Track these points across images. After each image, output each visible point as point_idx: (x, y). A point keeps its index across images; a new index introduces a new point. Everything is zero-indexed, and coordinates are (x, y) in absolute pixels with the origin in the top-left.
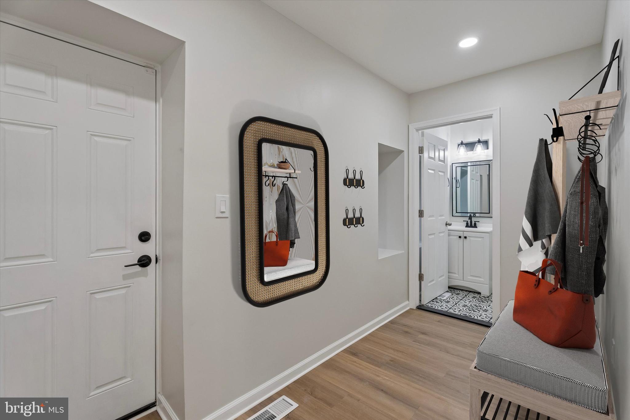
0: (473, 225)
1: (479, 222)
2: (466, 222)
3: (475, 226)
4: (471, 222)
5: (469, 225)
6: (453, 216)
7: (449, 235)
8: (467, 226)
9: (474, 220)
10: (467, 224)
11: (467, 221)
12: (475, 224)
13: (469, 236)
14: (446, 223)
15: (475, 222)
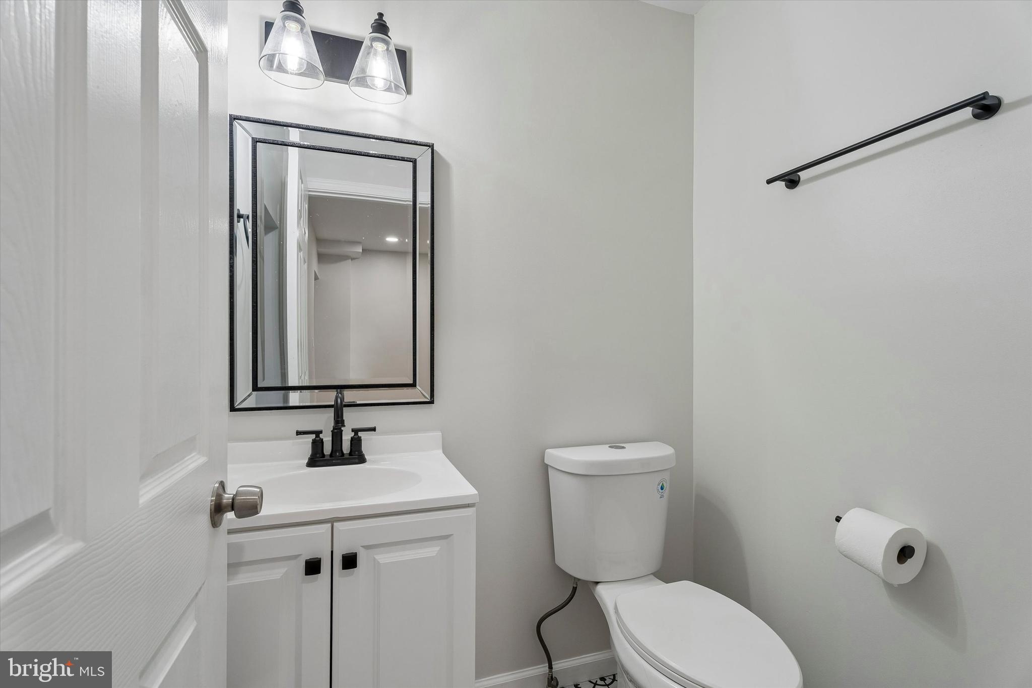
0: (346, 447)
1: (374, 429)
2: (314, 436)
3: (356, 456)
4: (337, 434)
5: (328, 449)
6: (233, 409)
7: (233, 567)
8: (317, 459)
9: (353, 419)
10: (317, 444)
11: (318, 433)
12: (356, 442)
13: (367, 547)
14: (219, 497)
15: (355, 431)
